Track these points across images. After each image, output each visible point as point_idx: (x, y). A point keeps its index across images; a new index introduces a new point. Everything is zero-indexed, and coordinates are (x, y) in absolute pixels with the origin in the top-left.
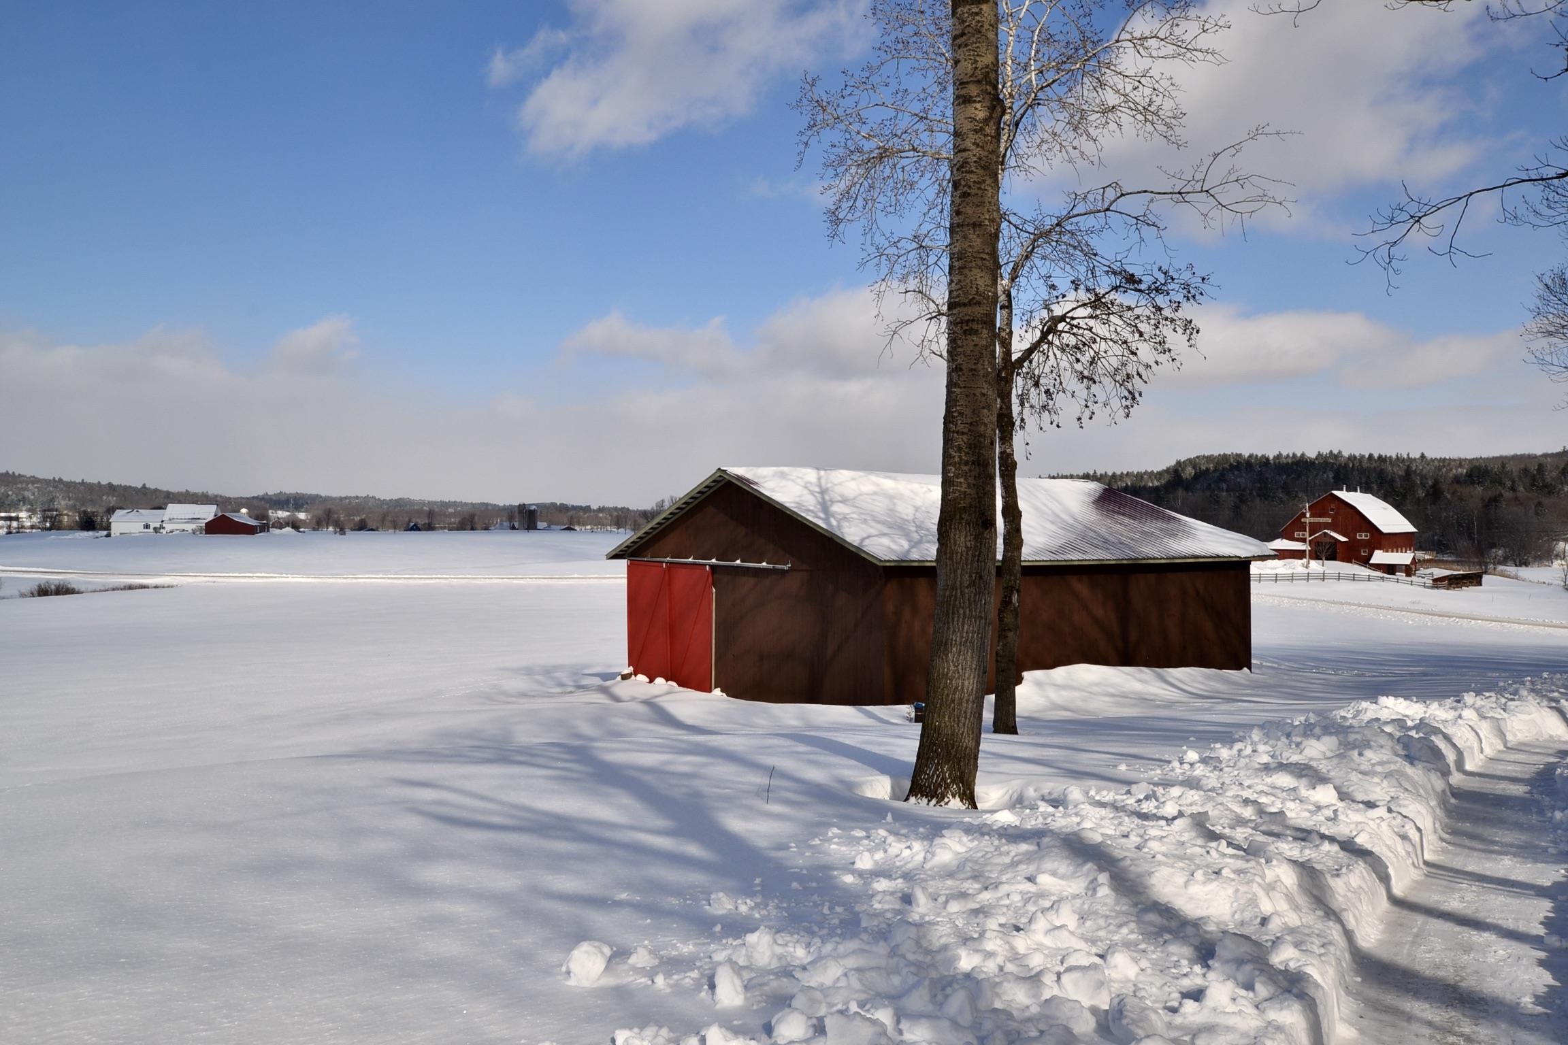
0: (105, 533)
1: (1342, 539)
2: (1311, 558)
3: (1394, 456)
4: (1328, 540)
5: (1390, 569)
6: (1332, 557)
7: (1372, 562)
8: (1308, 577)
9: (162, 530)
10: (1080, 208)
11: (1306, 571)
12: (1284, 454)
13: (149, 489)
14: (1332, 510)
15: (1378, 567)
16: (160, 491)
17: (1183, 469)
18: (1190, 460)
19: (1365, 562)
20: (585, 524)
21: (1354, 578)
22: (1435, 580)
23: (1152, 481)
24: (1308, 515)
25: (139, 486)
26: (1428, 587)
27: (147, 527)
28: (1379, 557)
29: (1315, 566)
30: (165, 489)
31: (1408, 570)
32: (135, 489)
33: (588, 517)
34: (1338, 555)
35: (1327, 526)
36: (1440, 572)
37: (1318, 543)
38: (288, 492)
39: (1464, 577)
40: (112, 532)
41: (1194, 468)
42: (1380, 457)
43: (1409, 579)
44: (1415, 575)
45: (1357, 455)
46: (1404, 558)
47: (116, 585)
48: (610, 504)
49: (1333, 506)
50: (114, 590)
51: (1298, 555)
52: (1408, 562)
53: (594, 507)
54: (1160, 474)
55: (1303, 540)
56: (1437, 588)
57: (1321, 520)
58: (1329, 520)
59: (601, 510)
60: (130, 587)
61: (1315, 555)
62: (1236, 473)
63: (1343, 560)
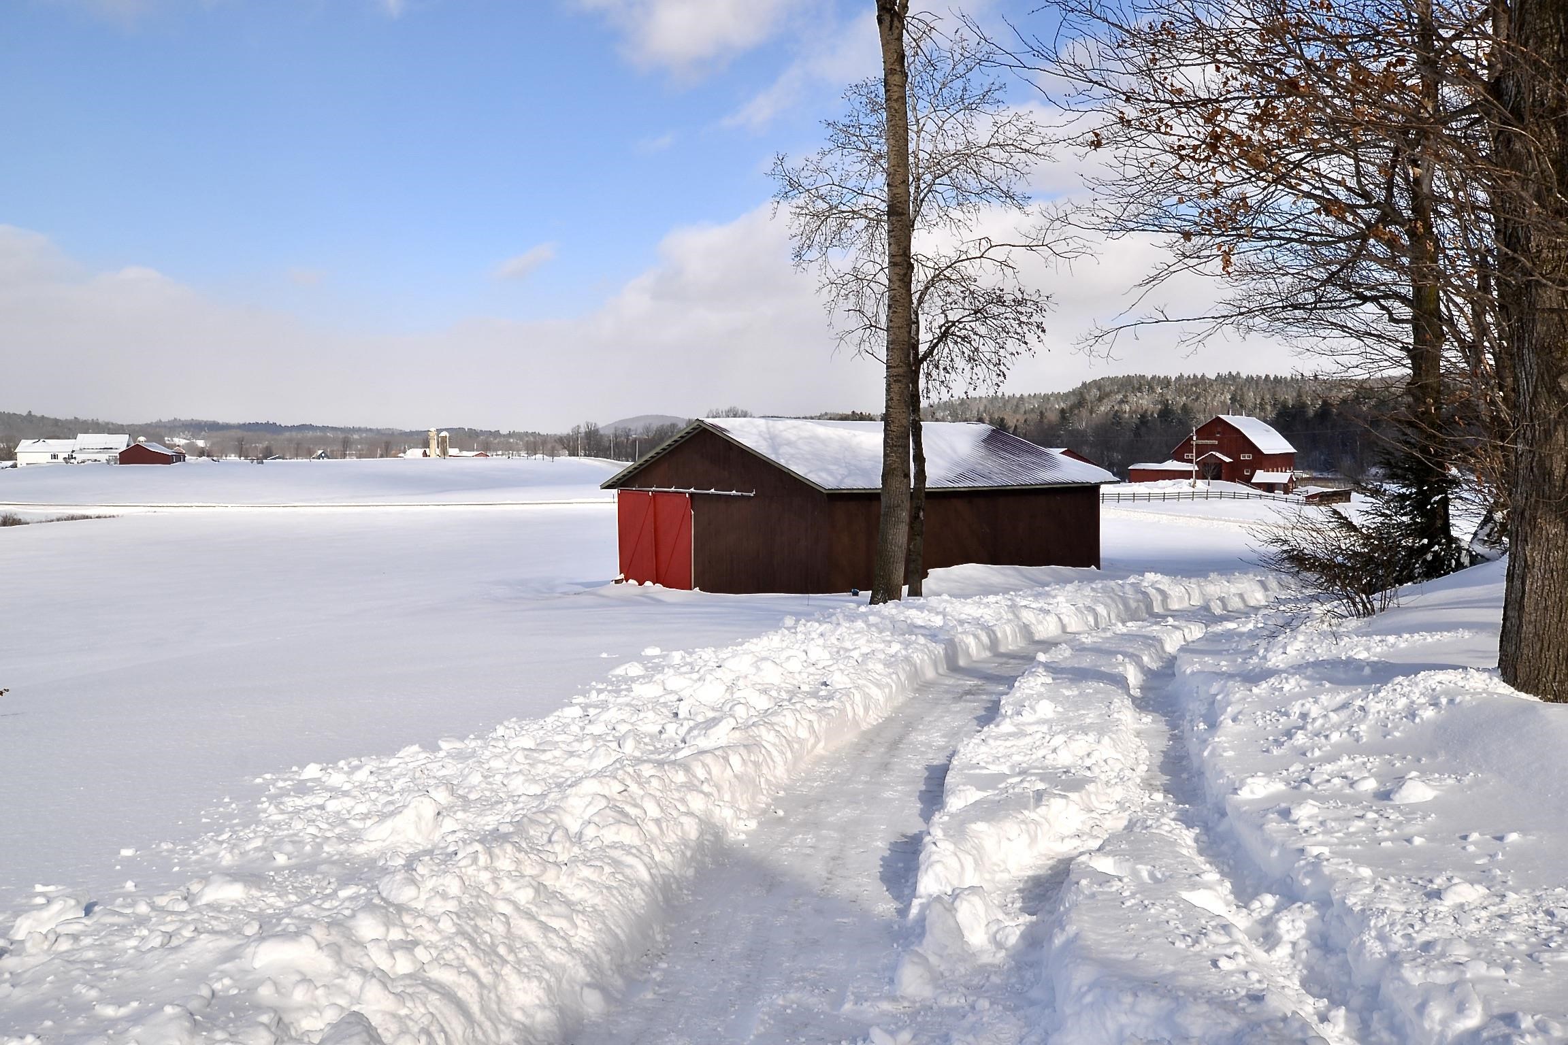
0: (10, 463)
1: (1228, 460)
2: (1197, 478)
3: (1289, 378)
4: (1213, 461)
5: (1270, 487)
6: (1217, 477)
7: (1253, 481)
8: (1193, 496)
9: (72, 461)
10: (964, 257)
11: (1192, 490)
12: (1186, 376)
13: (35, 416)
14: (1219, 433)
15: (1259, 486)
16: (48, 419)
17: (1089, 392)
18: (1095, 381)
19: (1247, 481)
20: (496, 450)
21: (1234, 496)
22: (1307, 498)
23: (1058, 404)
24: (1195, 438)
25: (25, 413)
26: (1302, 504)
27: (55, 457)
28: (1261, 476)
29: (1201, 485)
30: (52, 417)
31: (1286, 489)
32: (20, 416)
33: (498, 443)
34: (1223, 476)
35: (1213, 448)
36: (1314, 490)
37: (1204, 464)
38: (182, 419)
39: (1335, 493)
40: (18, 462)
41: (1099, 389)
42: (1276, 377)
43: (1286, 496)
44: (1292, 492)
45: (1254, 376)
46: (1282, 477)
47: (59, 516)
48: (521, 429)
49: (1219, 429)
50: (58, 520)
51: (1186, 475)
52: (1286, 481)
53: (504, 431)
54: (1067, 395)
55: (1190, 461)
56: (1310, 504)
57: (1208, 442)
58: (1216, 442)
59: (510, 435)
60: (73, 518)
61: (1201, 475)
62: (1139, 394)
63: (1227, 480)
